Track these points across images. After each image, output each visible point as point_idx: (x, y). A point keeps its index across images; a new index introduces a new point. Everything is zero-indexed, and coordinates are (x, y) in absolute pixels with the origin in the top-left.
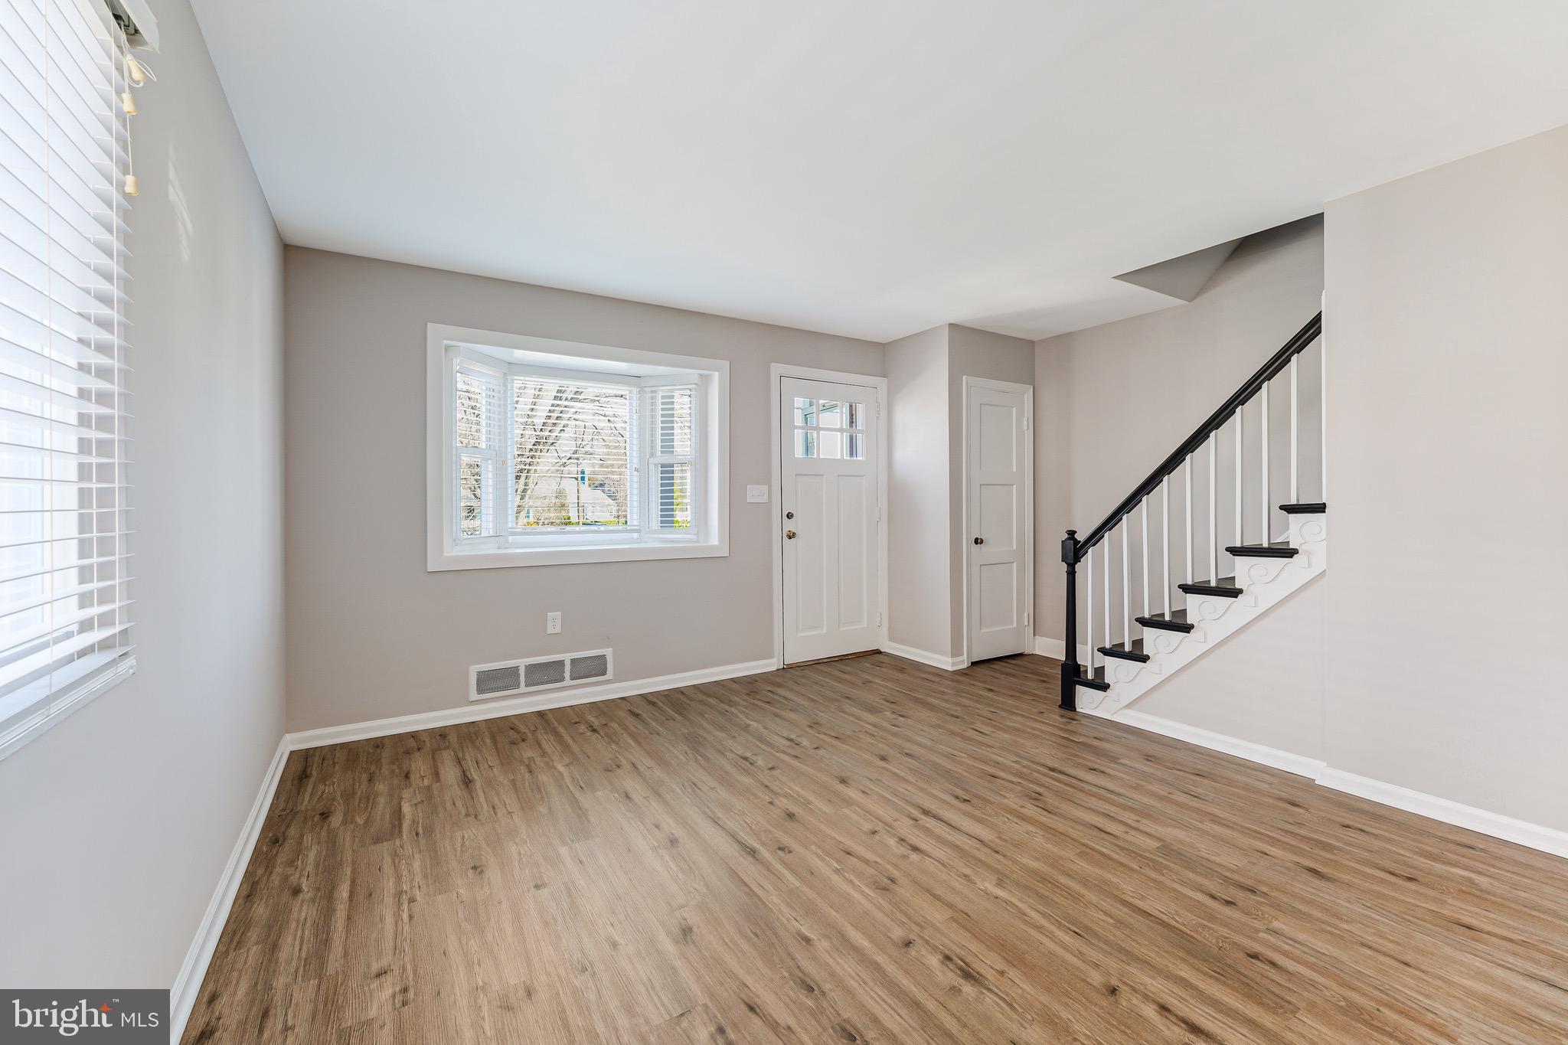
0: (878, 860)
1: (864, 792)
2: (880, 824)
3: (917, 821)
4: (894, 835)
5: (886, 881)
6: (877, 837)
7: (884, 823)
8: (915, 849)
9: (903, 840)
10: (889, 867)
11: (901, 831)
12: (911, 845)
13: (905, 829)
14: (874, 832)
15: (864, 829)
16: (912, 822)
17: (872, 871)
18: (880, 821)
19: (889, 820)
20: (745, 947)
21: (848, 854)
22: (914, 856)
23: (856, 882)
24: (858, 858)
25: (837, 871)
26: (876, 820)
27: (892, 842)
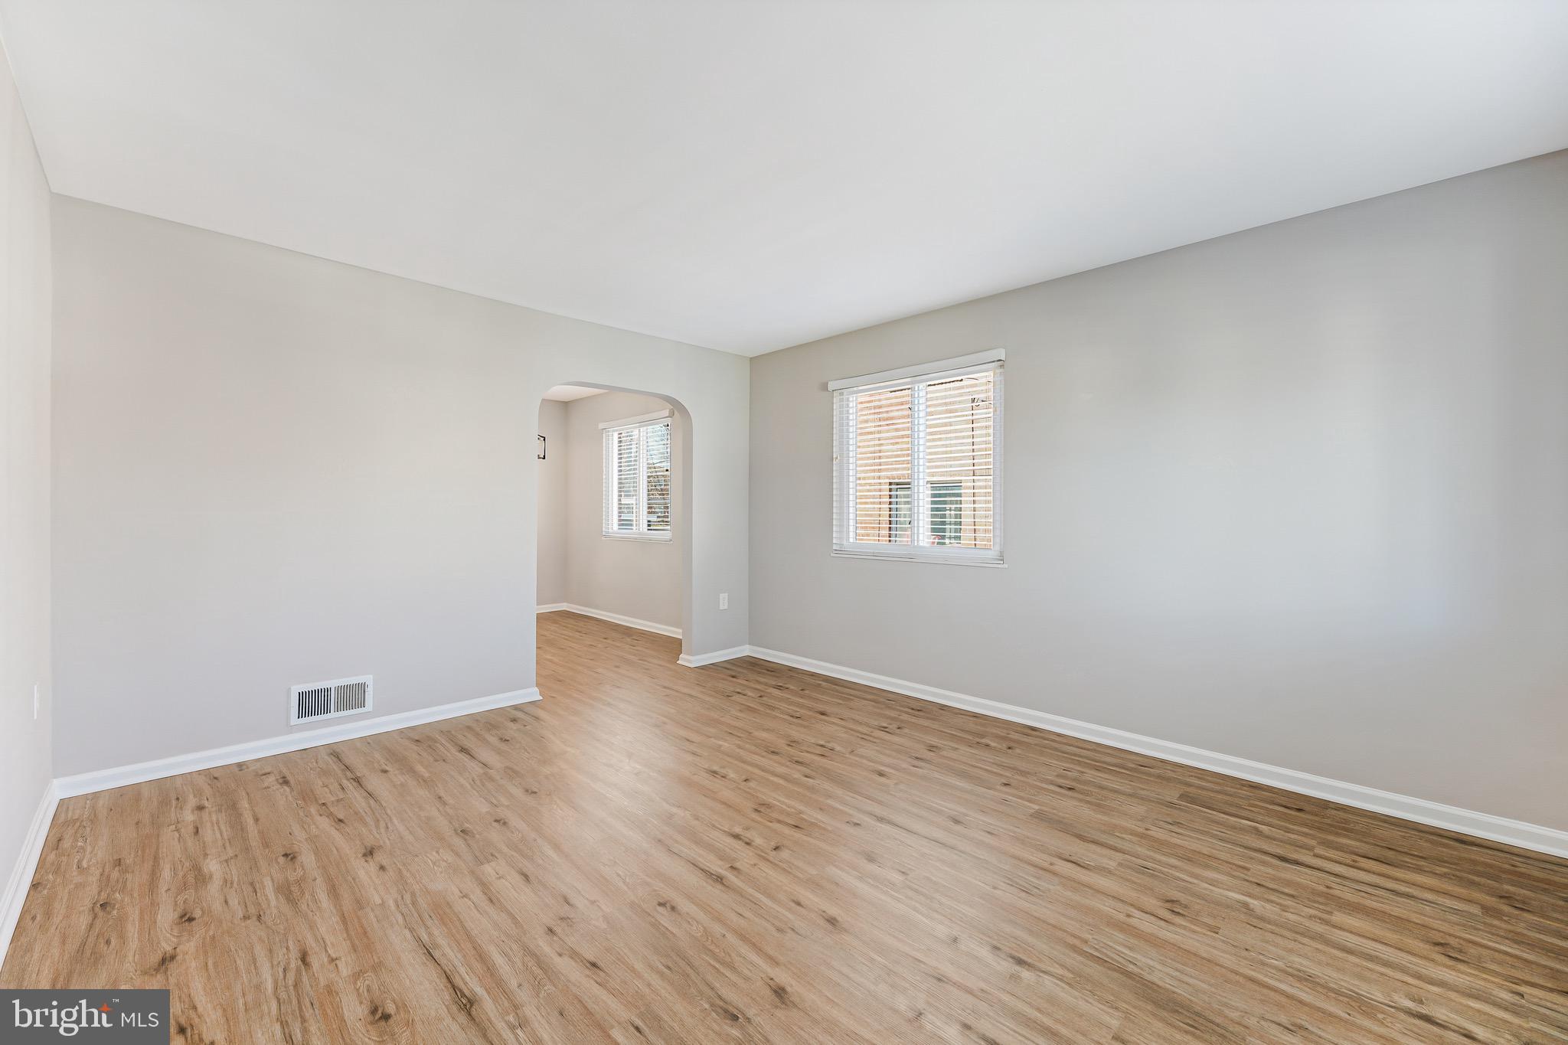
0: (770, 824)
1: (799, 904)
2: (771, 859)
3: (731, 867)
4: (756, 848)
5: (762, 810)
6: (773, 844)
7: (768, 860)
8: (737, 837)
9: (747, 844)
10: (760, 819)
11: (751, 854)
12: (740, 839)
13: (745, 855)
14: (776, 848)
15: (787, 851)
16: (737, 865)
17: (775, 815)
18: (771, 862)
19: (762, 865)
20: (840, 772)
21: (796, 827)
22: (738, 830)
23: (784, 807)
24: (788, 824)
25: (801, 812)
26: (776, 862)
27: (758, 841)
